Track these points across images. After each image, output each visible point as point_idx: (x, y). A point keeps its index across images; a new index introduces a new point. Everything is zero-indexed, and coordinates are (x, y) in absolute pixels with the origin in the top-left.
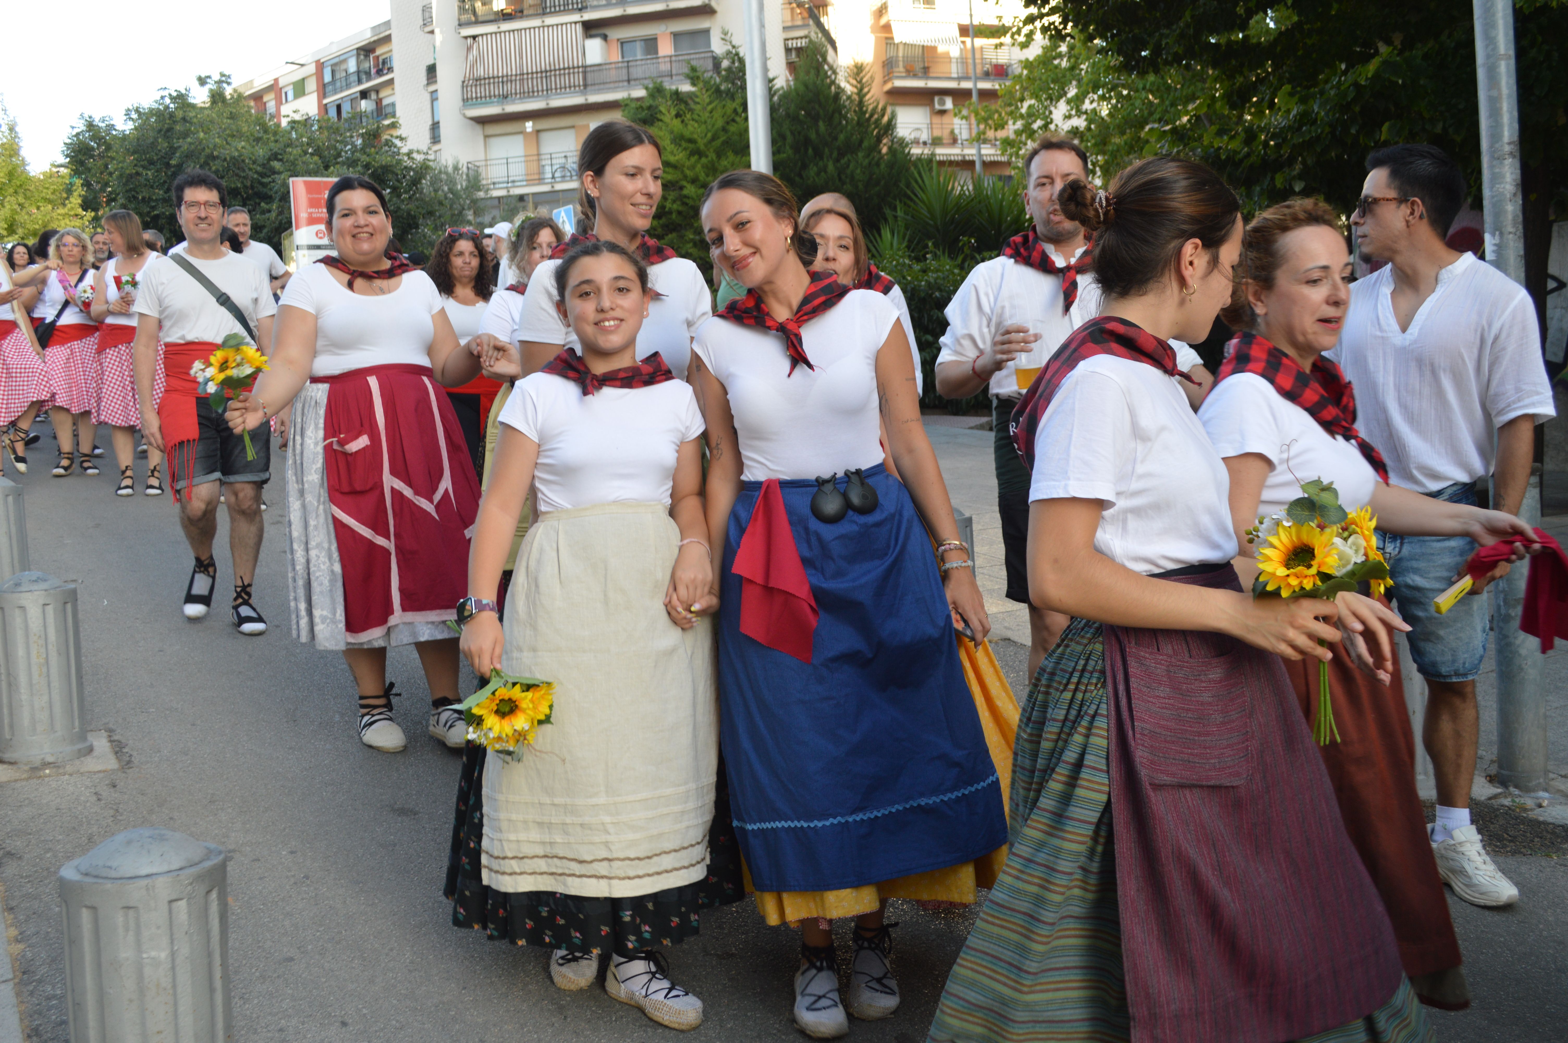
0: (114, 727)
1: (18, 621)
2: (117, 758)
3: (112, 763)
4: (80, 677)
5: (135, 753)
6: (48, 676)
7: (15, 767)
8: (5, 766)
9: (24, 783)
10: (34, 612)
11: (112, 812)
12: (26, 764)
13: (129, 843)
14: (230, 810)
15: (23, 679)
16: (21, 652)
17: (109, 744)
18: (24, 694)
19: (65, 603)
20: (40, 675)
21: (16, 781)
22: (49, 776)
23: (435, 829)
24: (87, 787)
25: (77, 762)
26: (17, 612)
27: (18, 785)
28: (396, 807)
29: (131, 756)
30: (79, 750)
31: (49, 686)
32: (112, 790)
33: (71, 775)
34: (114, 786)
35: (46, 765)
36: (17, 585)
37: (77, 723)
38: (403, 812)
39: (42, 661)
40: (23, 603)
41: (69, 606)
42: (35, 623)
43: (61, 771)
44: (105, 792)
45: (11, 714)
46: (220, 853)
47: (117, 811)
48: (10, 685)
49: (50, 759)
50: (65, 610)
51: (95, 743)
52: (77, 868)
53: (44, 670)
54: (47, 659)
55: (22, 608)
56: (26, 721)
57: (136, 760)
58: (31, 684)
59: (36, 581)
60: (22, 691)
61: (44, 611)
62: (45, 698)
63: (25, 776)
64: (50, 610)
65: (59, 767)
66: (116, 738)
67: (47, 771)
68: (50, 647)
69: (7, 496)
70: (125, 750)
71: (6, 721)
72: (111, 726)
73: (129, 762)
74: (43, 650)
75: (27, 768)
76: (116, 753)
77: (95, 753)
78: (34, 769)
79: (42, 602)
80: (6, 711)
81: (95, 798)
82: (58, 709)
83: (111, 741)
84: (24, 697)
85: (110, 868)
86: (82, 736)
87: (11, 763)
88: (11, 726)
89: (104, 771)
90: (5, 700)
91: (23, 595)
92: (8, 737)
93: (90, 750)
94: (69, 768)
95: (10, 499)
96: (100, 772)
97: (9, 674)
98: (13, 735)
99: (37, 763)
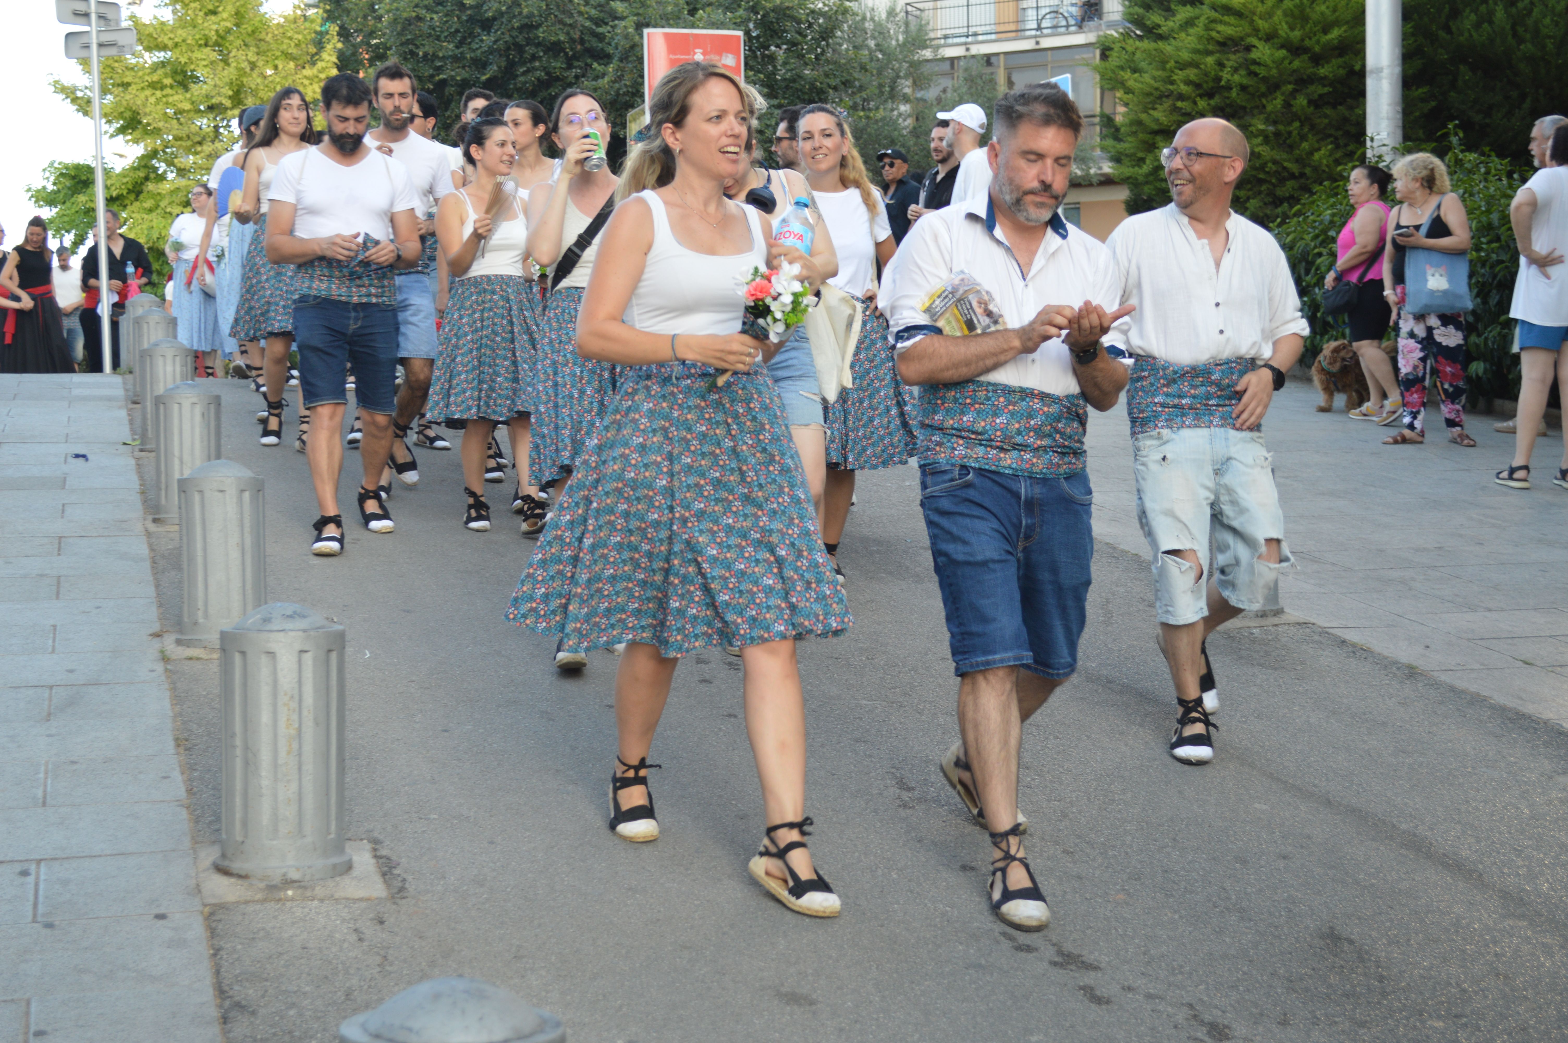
0: (381, 837)
1: (264, 673)
2: (385, 882)
3: (378, 889)
4: (341, 760)
5: (409, 878)
6: (300, 755)
7: (245, 883)
8: (233, 880)
9: (258, 907)
10: (286, 660)
11: (378, 959)
12: (261, 880)
13: (437, 997)
14: (543, 973)
15: (265, 756)
16: (265, 717)
17: (373, 861)
18: (265, 779)
19: (330, 651)
20: (289, 753)
21: (247, 902)
22: (292, 899)
23: (841, 1030)
24: (344, 921)
25: (331, 883)
26: (264, 660)
27: (250, 908)
28: (783, 990)
29: (404, 880)
30: (335, 866)
31: (300, 769)
32: (378, 927)
33: (322, 901)
34: (382, 922)
35: (288, 883)
36: (266, 620)
37: (333, 827)
38: (793, 998)
39: (293, 732)
40: (273, 647)
41: (334, 656)
42: (287, 679)
43: (309, 893)
44: (370, 930)
45: (246, 806)
46: (558, 1024)
47: (385, 958)
48: (247, 763)
49: (294, 875)
50: (327, 661)
51: (355, 858)
52: (364, 1027)
53: (295, 745)
54: (299, 730)
55: (271, 654)
56: (265, 819)
57: (411, 887)
58: (275, 765)
59: (291, 617)
60: (263, 774)
61: (300, 662)
62: (294, 786)
63: (259, 896)
64: (308, 658)
65: (305, 888)
66: (383, 852)
67: (290, 893)
68: (305, 713)
69: (242, 491)
70: (396, 872)
71: (238, 815)
72: (376, 834)
73: (401, 889)
74: (295, 717)
75: (262, 885)
76: (384, 875)
77: (355, 872)
78: (272, 888)
79: (298, 646)
80: (238, 801)
81: (353, 937)
82: (309, 803)
83: (376, 857)
84: (265, 783)
85: (410, 1030)
86: (339, 847)
87: (240, 876)
88: (245, 823)
89: (368, 899)
90: (239, 785)
91: (273, 636)
92: (239, 838)
93: (349, 867)
94: (319, 891)
95: (247, 495)
96: (361, 900)
97: (246, 748)
98: (246, 836)
99: (277, 880)
